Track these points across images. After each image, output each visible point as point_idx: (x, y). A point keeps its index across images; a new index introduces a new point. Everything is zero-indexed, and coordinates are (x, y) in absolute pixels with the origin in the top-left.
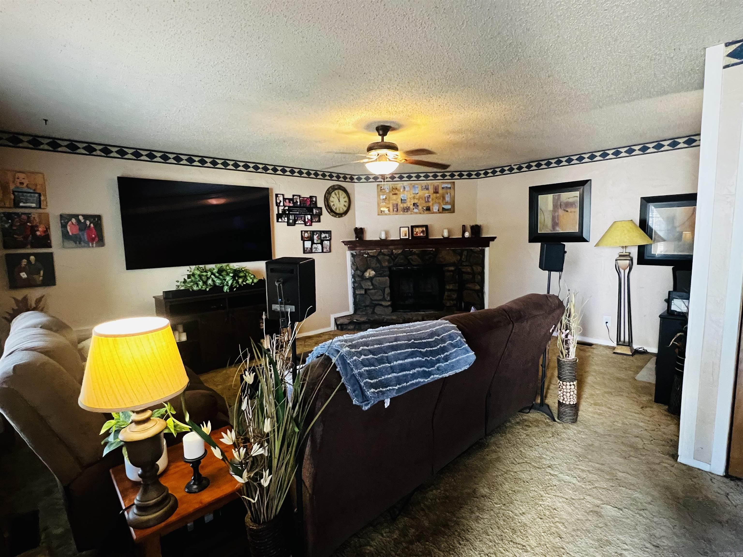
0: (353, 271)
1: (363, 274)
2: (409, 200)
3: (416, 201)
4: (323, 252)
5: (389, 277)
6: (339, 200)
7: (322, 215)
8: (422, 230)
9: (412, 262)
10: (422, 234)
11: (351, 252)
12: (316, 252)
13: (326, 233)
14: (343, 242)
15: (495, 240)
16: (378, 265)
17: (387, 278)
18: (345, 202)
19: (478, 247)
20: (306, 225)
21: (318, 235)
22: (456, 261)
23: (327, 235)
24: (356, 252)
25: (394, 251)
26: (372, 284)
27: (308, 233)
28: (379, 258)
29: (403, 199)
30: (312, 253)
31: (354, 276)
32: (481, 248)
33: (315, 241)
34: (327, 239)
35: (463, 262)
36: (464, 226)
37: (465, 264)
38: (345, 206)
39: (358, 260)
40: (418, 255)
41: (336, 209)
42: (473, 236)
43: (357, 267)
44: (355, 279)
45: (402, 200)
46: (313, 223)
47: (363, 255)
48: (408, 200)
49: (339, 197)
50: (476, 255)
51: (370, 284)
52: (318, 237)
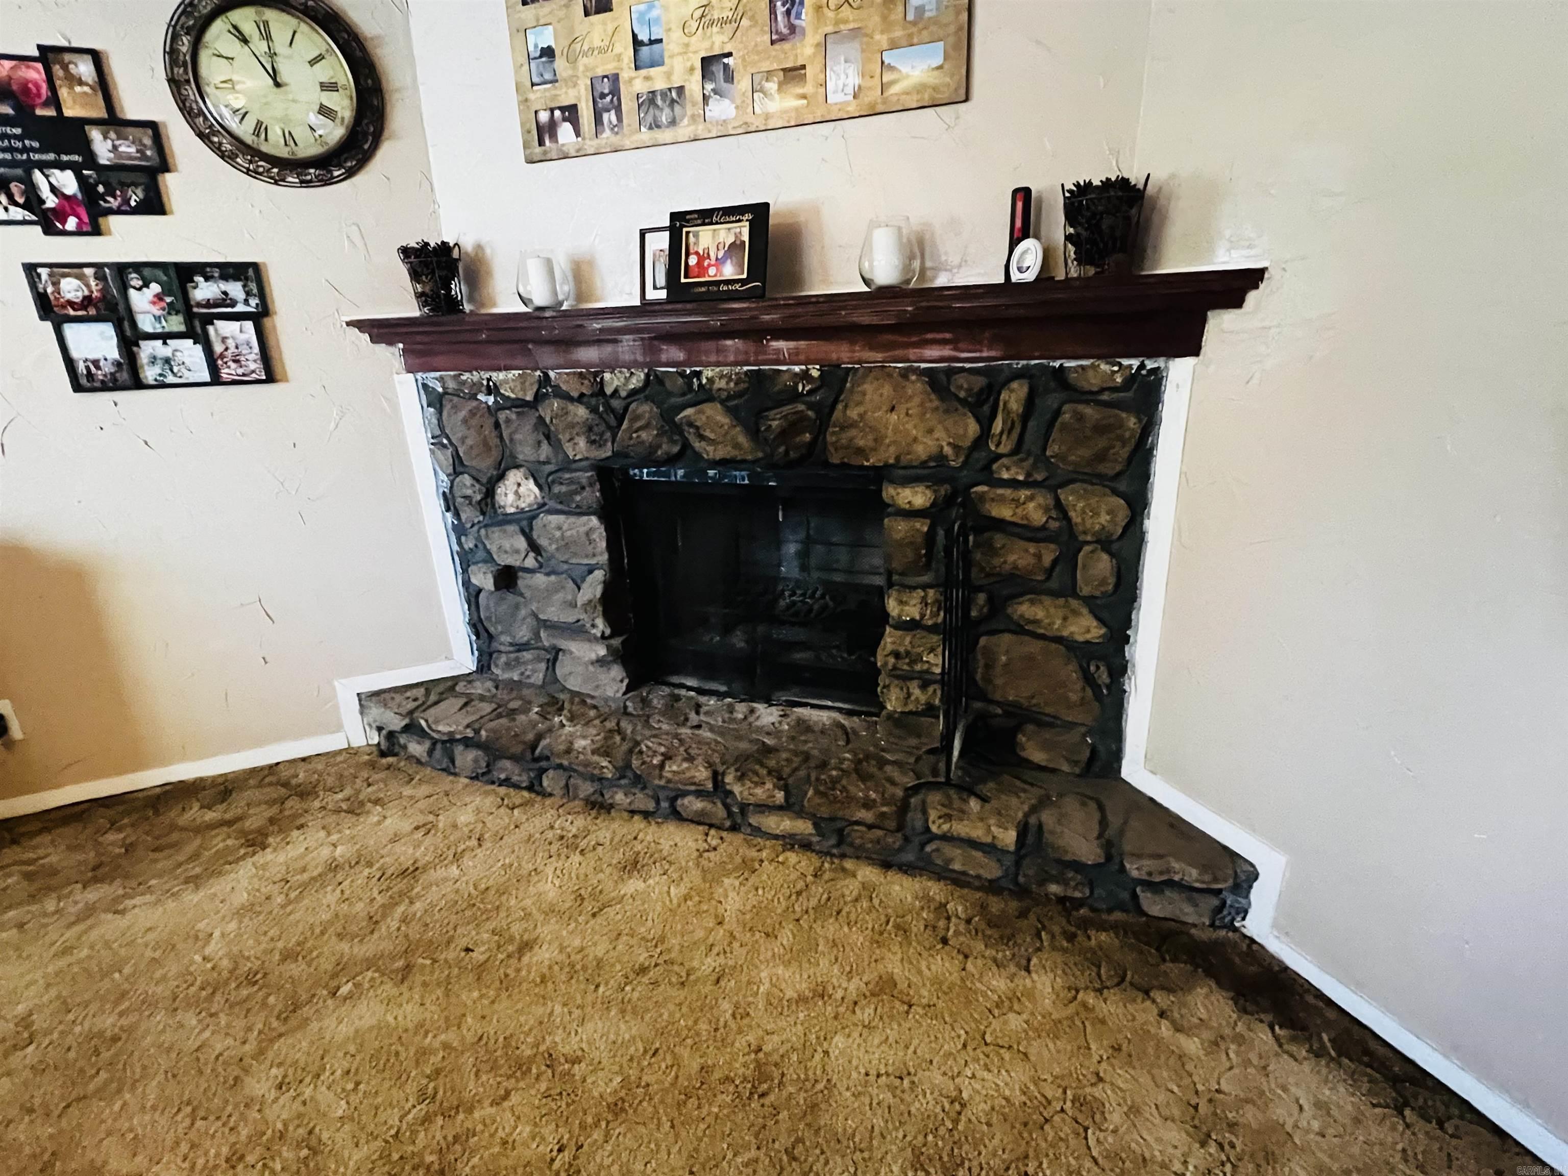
0: (443, 476)
1: (490, 494)
2: (677, 34)
3: (717, 42)
4: (216, 380)
5: (602, 518)
6: (274, 75)
7: (165, 167)
8: (731, 239)
9: (697, 445)
11: (419, 375)
12: (171, 379)
13: (225, 277)
14: (360, 325)
15: (1252, 297)
16: (545, 451)
17: (594, 521)
18: (329, 87)
19: (1109, 357)
20: (50, 230)
21: (155, 288)
23: (235, 289)
24: (441, 379)
25: (607, 376)
26: (534, 547)
27: (81, 277)
29: (643, 37)
30: (138, 384)
31: (449, 502)
32: (1135, 363)
33: (146, 324)
34: (240, 308)
35: (999, 457)
36: (1023, 195)
37: (1005, 476)
38: (324, 111)
39: (455, 420)
40: (727, 401)
42: (1091, 271)
43: (457, 458)
44: (457, 515)
45: (637, 43)
46: (114, 222)
47: (474, 397)
48: (671, 46)
49: (272, 55)
50: (1088, 411)
51: (521, 543)
52: (159, 297)
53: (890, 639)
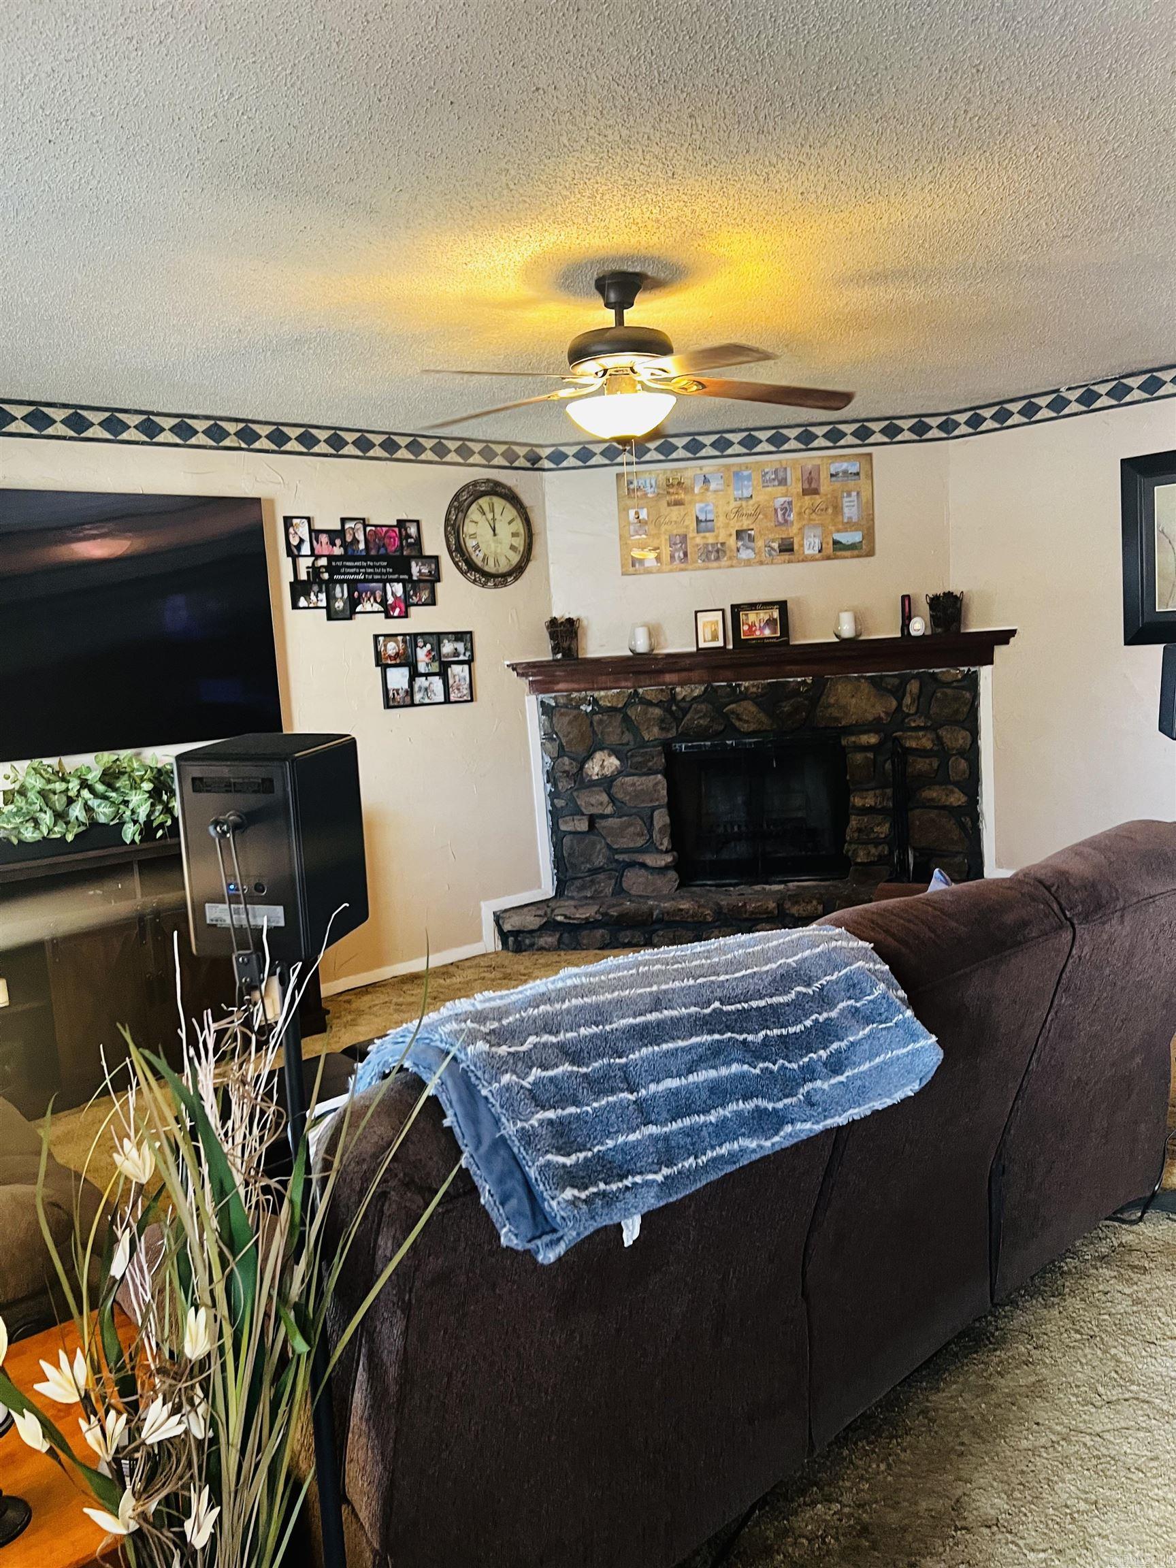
0: (548, 760)
1: (581, 768)
2: (722, 519)
3: (745, 523)
4: (447, 701)
5: (665, 776)
6: (494, 530)
7: (439, 580)
8: (767, 617)
9: (737, 724)
10: (767, 633)
11: (541, 696)
12: (427, 701)
13: (457, 640)
14: (514, 667)
15: (1012, 640)
16: (627, 737)
17: (659, 777)
18: (514, 535)
19: (955, 666)
20: (388, 616)
21: (429, 646)
22: (883, 715)
23: (460, 646)
24: (555, 698)
25: (678, 689)
26: (612, 799)
27: (396, 642)
28: (631, 712)
29: (702, 517)
30: (413, 705)
31: (551, 777)
32: (966, 669)
33: (422, 668)
34: (462, 658)
35: (908, 715)
36: (906, 598)
37: (913, 725)
38: (512, 548)
39: (562, 723)
40: (755, 699)
41: (485, 559)
42: (939, 630)
43: (561, 746)
44: (555, 785)
45: (698, 521)
46: (413, 610)
47: (578, 707)
48: (720, 522)
49: (494, 519)
50: (949, 691)
51: (604, 798)
52: (429, 652)
53: (854, 822)
